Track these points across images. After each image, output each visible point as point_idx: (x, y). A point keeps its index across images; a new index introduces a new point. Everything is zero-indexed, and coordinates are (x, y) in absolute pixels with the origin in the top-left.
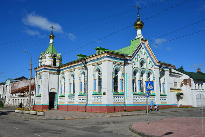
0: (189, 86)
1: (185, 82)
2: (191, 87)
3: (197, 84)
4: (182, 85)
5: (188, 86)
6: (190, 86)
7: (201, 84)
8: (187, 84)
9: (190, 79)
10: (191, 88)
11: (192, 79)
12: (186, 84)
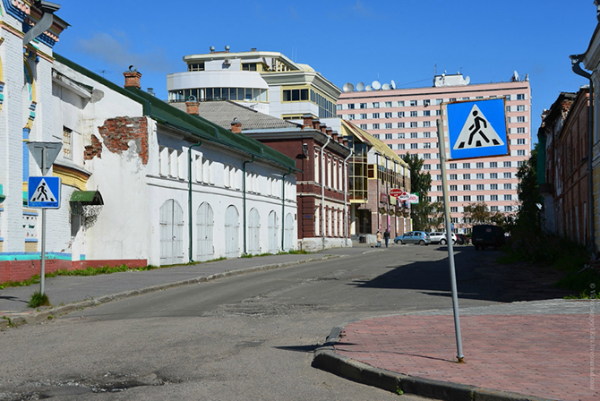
0: (137, 159)
1: (117, 134)
2: (145, 161)
3: (166, 149)
4: (92, 151)
5: (131, 157)
6: (144, 155)
7: (175, 151)
8: (126, 147)
9: (143, 121)
10: (145, 170)
11: (152, 124)
12: (118, 145)
